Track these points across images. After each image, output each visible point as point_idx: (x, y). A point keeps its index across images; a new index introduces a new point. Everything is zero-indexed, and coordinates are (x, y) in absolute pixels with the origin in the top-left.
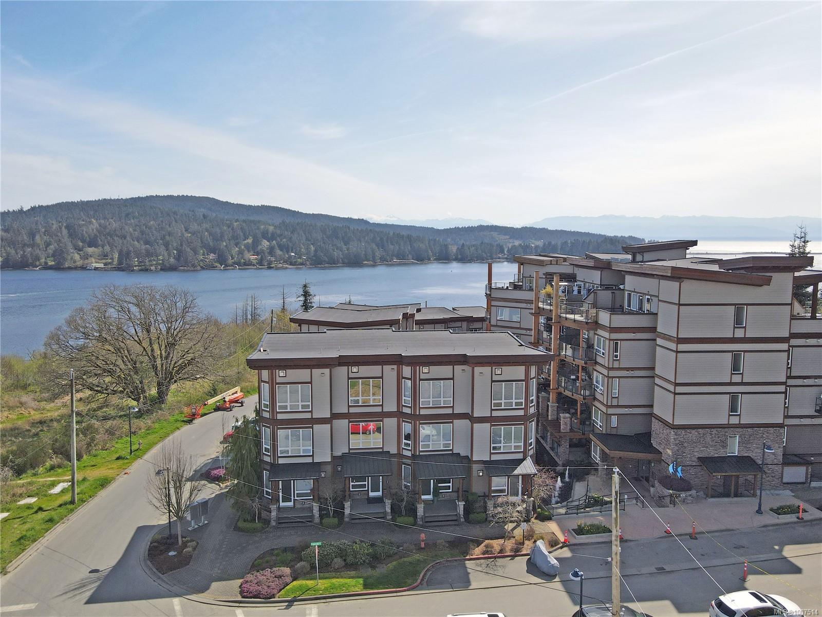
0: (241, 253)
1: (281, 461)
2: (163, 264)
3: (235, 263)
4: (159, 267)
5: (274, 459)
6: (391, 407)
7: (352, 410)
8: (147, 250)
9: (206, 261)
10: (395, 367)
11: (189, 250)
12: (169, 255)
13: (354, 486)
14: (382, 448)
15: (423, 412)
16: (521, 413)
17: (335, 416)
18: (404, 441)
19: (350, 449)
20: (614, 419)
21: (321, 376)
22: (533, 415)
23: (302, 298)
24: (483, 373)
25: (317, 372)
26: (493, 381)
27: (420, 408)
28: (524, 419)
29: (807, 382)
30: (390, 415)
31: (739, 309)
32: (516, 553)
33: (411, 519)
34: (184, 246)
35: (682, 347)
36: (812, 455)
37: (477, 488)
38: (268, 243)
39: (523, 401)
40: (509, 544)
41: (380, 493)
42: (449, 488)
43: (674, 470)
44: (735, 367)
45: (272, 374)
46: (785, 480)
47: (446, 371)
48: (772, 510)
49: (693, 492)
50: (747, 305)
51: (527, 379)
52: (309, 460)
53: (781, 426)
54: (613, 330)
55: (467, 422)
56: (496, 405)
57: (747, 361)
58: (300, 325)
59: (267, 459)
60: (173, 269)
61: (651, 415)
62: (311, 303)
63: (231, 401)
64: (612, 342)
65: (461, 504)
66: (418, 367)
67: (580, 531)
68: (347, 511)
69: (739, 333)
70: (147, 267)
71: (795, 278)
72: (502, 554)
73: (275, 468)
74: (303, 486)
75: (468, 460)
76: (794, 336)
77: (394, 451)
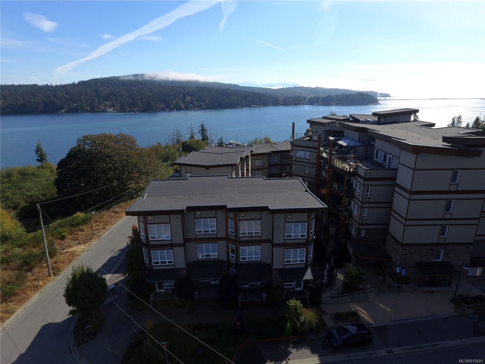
0: (177, 103)
1: (155, 268)
3: (174, 108)
5: (151, 267)
6: (222, 234)
7: (198, 237)
8: (132, 103)
9: (160, 107)
10: (224, 212)
11: (152, 102)
12: (143, 105)
14: (218, 258)
15: (242, 239)
16: (304, 241)
17: (187, 241)
18: (231, 254)
19: (198, 259)
20: (363, 232)
21: (176, 218)
22: (312, 241)
24: (280, 218)
25: (173, 217)
26: (286, 223)
28: (305, 245)
30: (222, 239)
31: (455, 172)
34: (150, 100)
35: (413, 197)
37: (275, 283)
38: (190, 98)
39: (306, 234)
43: (400, 271)
44: (448, 208)
45: (145, 218)
46: (469, 275)
49: (411, 285)
50: (462, 169)
51: (308, 221)
52: (172, 267)
54: (367, 179)
55: (269, 245)
56: (288, 236)
57: (456, 205)
58: (180, 167)
59: (147, 266)
60: (145, 111)
64: (365, 186)
66: (238, 213)
69: (453, 188)
73: (152, 272)
75: (270, 267)
77: (225, 259)
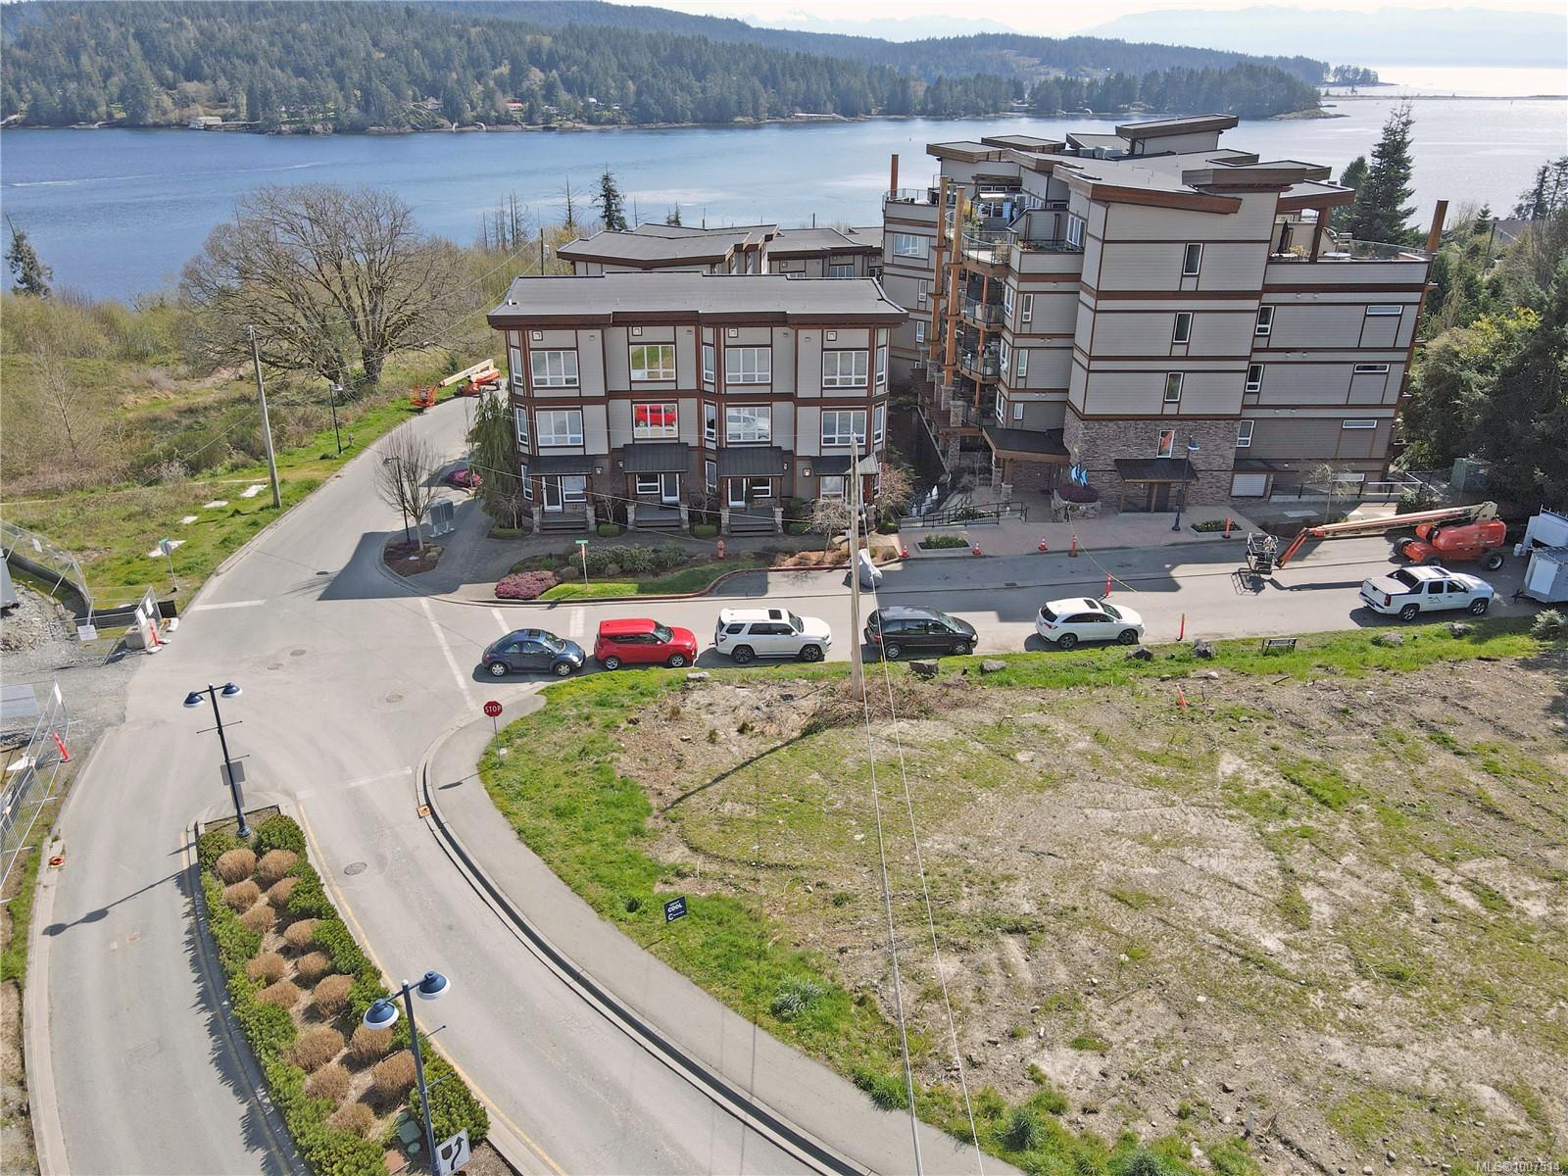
0: (488, 95)
1: (543, 453)
2: (337, 119)
3: (479, 118)
4: (330, 126)
5: (534, 451)
6: (688, 383)
7: (635, 387)
8: (302, 89)
9: (421, 114)
10: (693, 328)
11: (384, 89)
12: (347, 99)
13: (641, 489)
14: (678, 438)
15: (730, 390)
16: (864, 393)
17: (612, 395)
18: (707, 429)
19: (634, 439)
20: (1019, 407)
21: (590, 339)
22: (882, 398)
23: (602, 202)
24: (810, 338)
25: (583, 334)
26: (823, 350)
27: (726, 385)
28: (869, 402)
29: (1292, 357)
30: (687, 394)
31: (1192, 250)
32: (837, 565)
33: (712, 528)
34: (376, 82)
35: (1103, 305)
36: (1287, 461)
37: (801, 492)
38: (542, 75)
39: (866, 377)
40: (829, 557)
41: (676, 499)
42: (767, 492)
43: (1077, 475)
44: (1180, 333)
45: (524, 335)
46: (1233, 494)
47: (761, 334)
48: (1194, 527)
49: (1098, 504)
50: (1204, 242)
51: (872, 348)
52: (580, 451)
53: (1236, 418)
54: (1024, 277)
55: (788, 405)
56: (828, 382)
57: (1198, 325)
58: (573, 263)
59: (525, 450)
60: (357, 130)
61: (1067, 403)
62: (618, 211)
63: (481, 382)
64: (1021, 296)
65: (779, 511)
66: (722, 329)
67: (927, 545)
68: (631, 517)
69: (1189, 285)
70: (308, 126)
71: (1281, 201)
72: (819, 566)
73: (536, 462)
74: (572, 486)
75: (790, 455)
76: (1268, 288)
77: (694, 442)
